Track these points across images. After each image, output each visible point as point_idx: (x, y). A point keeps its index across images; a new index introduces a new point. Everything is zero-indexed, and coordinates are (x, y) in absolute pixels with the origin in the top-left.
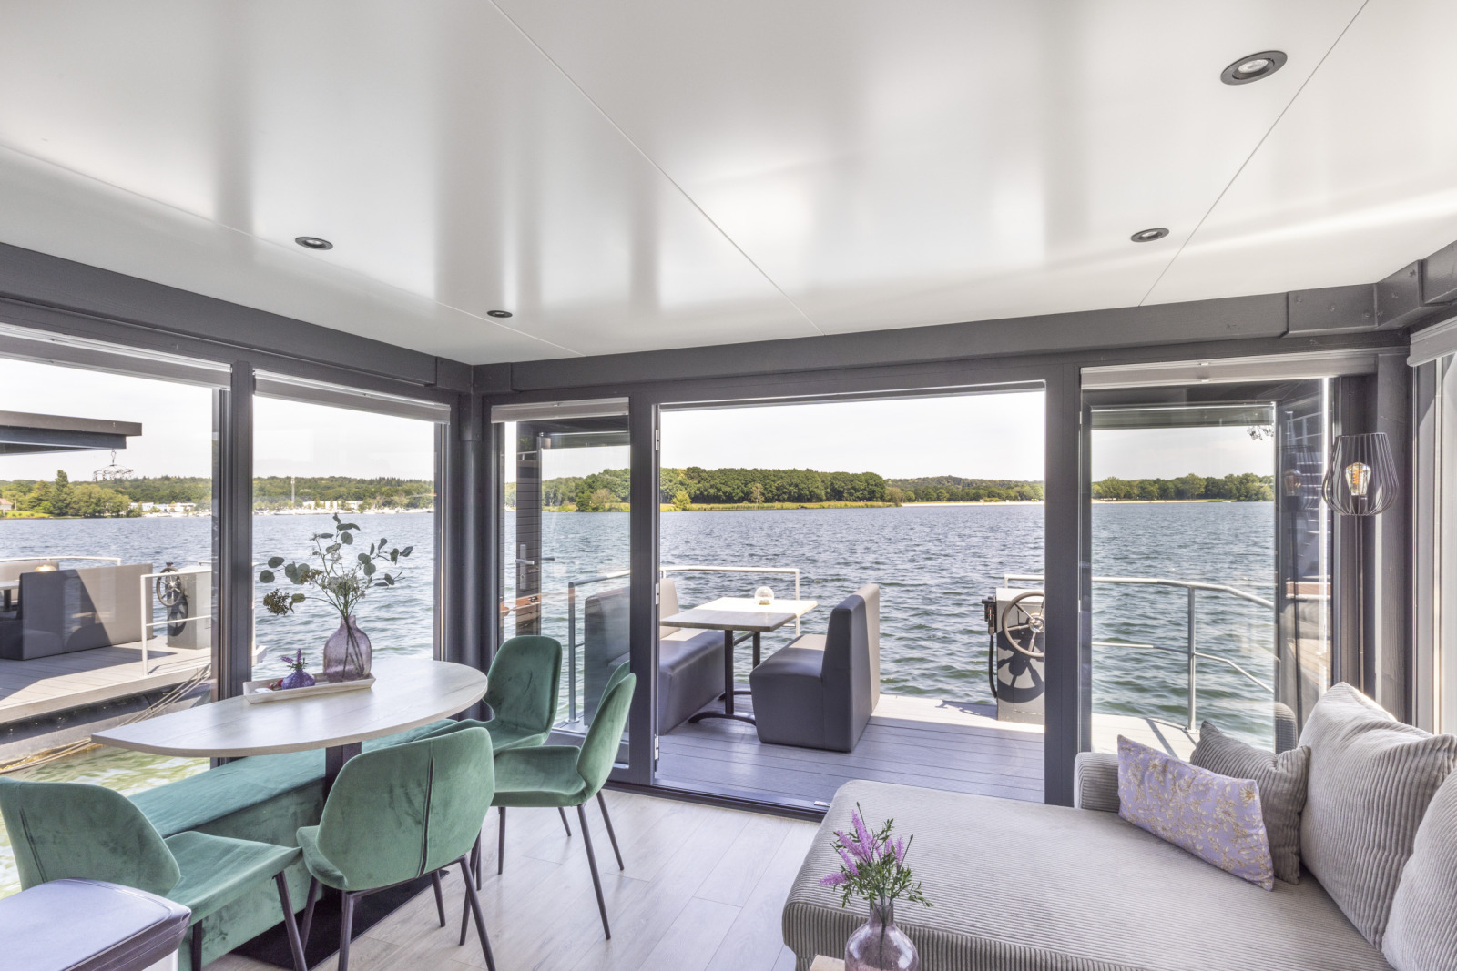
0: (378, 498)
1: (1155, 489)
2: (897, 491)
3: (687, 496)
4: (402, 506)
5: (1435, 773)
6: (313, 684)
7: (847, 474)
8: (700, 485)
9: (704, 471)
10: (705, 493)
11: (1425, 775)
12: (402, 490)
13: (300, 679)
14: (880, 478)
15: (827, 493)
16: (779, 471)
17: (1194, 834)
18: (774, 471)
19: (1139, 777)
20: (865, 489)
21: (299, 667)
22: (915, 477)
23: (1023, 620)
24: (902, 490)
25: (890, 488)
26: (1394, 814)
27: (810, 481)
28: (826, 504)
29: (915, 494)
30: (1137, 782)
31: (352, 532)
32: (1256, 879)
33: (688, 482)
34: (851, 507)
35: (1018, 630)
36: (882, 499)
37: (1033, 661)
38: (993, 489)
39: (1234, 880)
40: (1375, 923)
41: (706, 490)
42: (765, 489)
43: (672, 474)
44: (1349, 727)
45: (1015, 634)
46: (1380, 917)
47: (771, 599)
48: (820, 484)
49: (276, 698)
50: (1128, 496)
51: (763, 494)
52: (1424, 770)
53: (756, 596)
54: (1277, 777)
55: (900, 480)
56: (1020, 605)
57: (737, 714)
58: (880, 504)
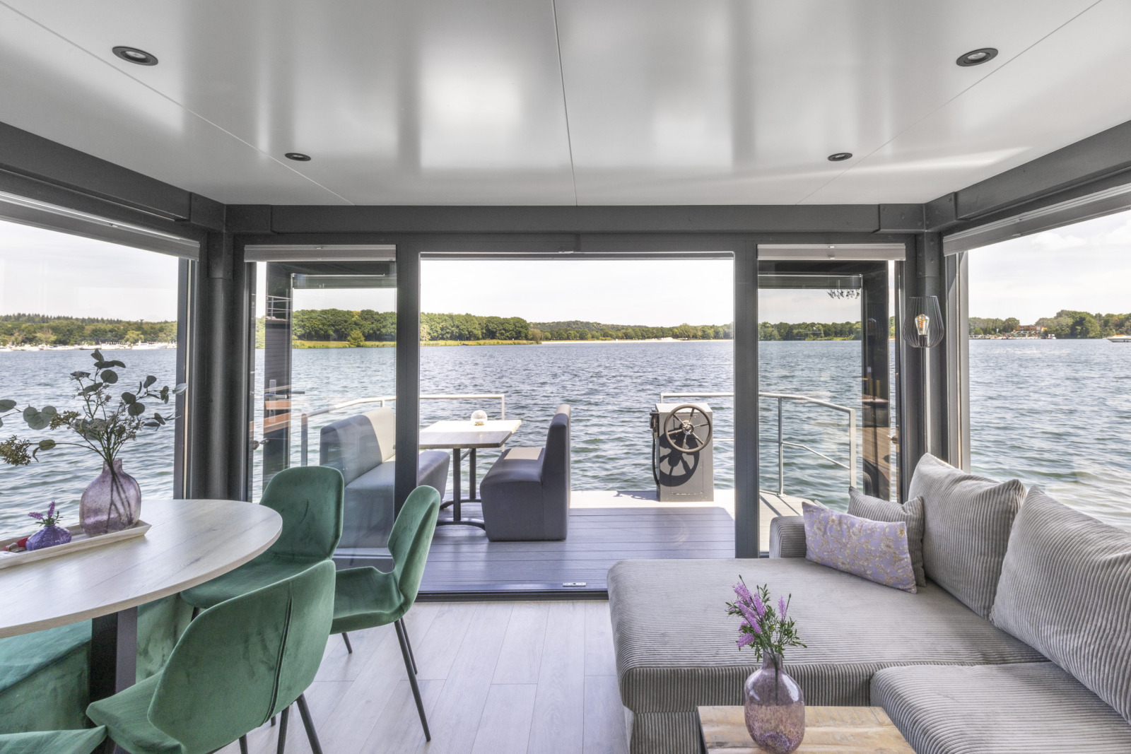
0: (16, 334)
1: (711, 332)
2: (537, 332)
3: (361, 334)
4: (47, 343)
5: (1010, 504)
6: (69, 541)
7: (499, 318)
8: (374, 325)
9: (377, 313)
10: (378, 332)
11: (1005, 506)
12: (48, 327)
13: (52, 535)
14: (525, 321)
15: (483, 333)
16: (443, 314)
17: (866, 564)
18: (439, 315)
19: (823, 530)
20: (513, 330)
21: (50, 523)
22: (551, 321)
23: (677, 426)
24: (541, 331)
25: (532, 330)
26: (989, 532)
27: (469, 323)
28: (482, 342)
29: (551, 334)
30: (821, 534)
31: (115, 369)
32: (907, 587)
33: (363, 322)
34: (502, 344)
35: (674, 434)
36: (527, 339)
37: (684, 455)
38: (607, 331)
39: (895, 591)
40: (983, 603)
42: (431, 329)
43: (347, 316)
44: (948, 481)
45: (673, 436)
46: (986, 598)
47: (485, 420)
48: (477, 326)
49: (25, 561)
50: (695, 337)
51: (430, 334)
52: (1004, 502)
53: (472, 419)
54: (909, 518)
55: (539, 324)
56: (676, 415)
57: (464, 519)
58: (525, 342)
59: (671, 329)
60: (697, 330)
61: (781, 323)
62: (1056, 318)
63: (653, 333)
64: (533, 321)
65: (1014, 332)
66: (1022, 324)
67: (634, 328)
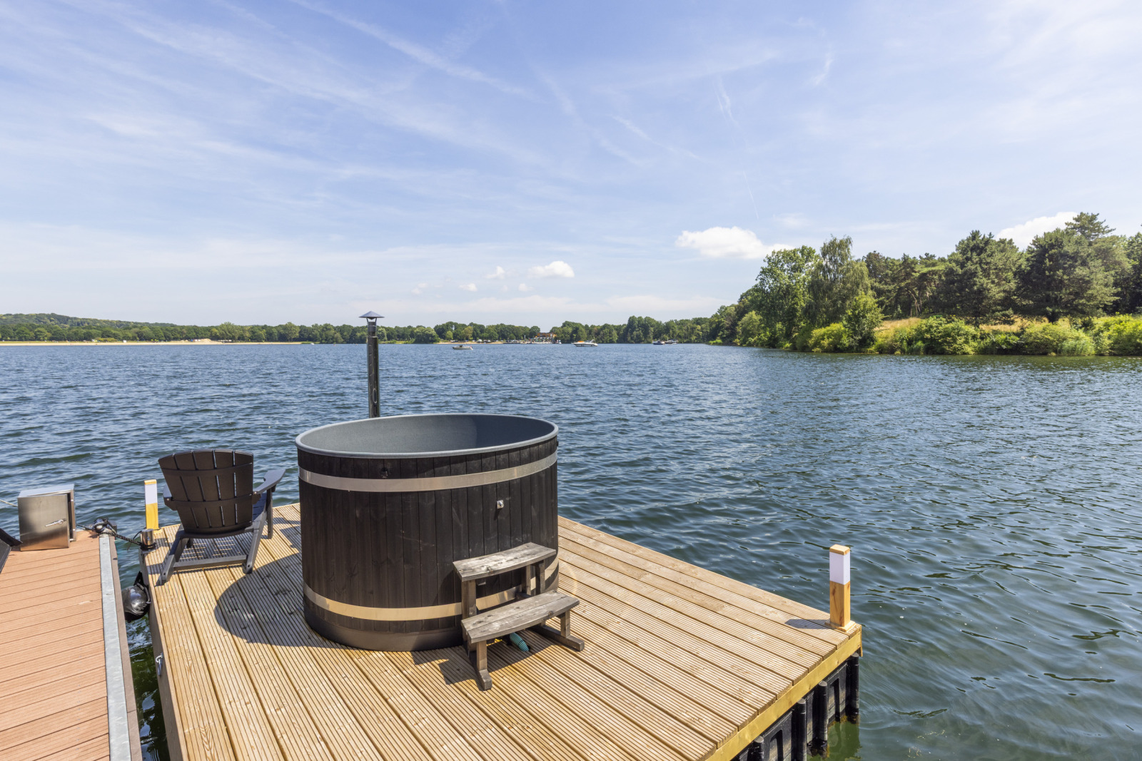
60: (243, 330)
63: (182, 333)
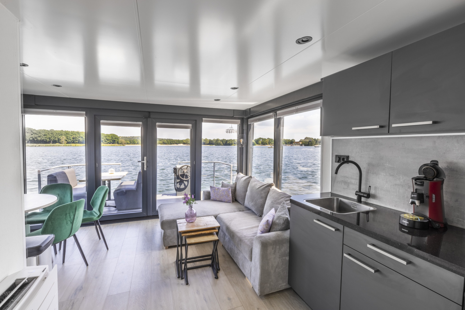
2: (123, 141)
8: (32, 136)
10: (36, 139)
14: (117, 136)
16: (74, 132)
18: (71, 132)
20: (111, 140)
22: (130, 136)
24: (125, 140)
29: (130, 142)
34: (106, 146)
36: (118, 143)
41: (36, 138)
42: (67, 138)
51: (66, 140)
55: (124, 137)
58: (117, 145)
59: (182, 141)
61: (223, 139)
62: (304, 139)
64: (121, 136)
65: (294, 144)
66: (296, 141)
67: (167, 140)
